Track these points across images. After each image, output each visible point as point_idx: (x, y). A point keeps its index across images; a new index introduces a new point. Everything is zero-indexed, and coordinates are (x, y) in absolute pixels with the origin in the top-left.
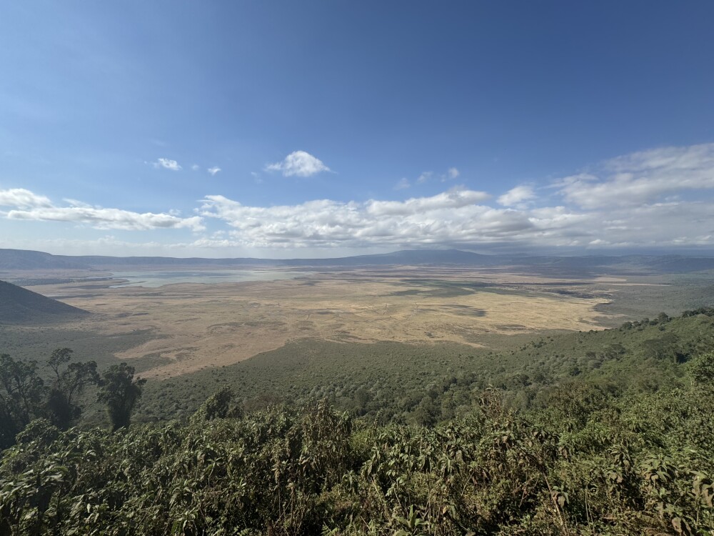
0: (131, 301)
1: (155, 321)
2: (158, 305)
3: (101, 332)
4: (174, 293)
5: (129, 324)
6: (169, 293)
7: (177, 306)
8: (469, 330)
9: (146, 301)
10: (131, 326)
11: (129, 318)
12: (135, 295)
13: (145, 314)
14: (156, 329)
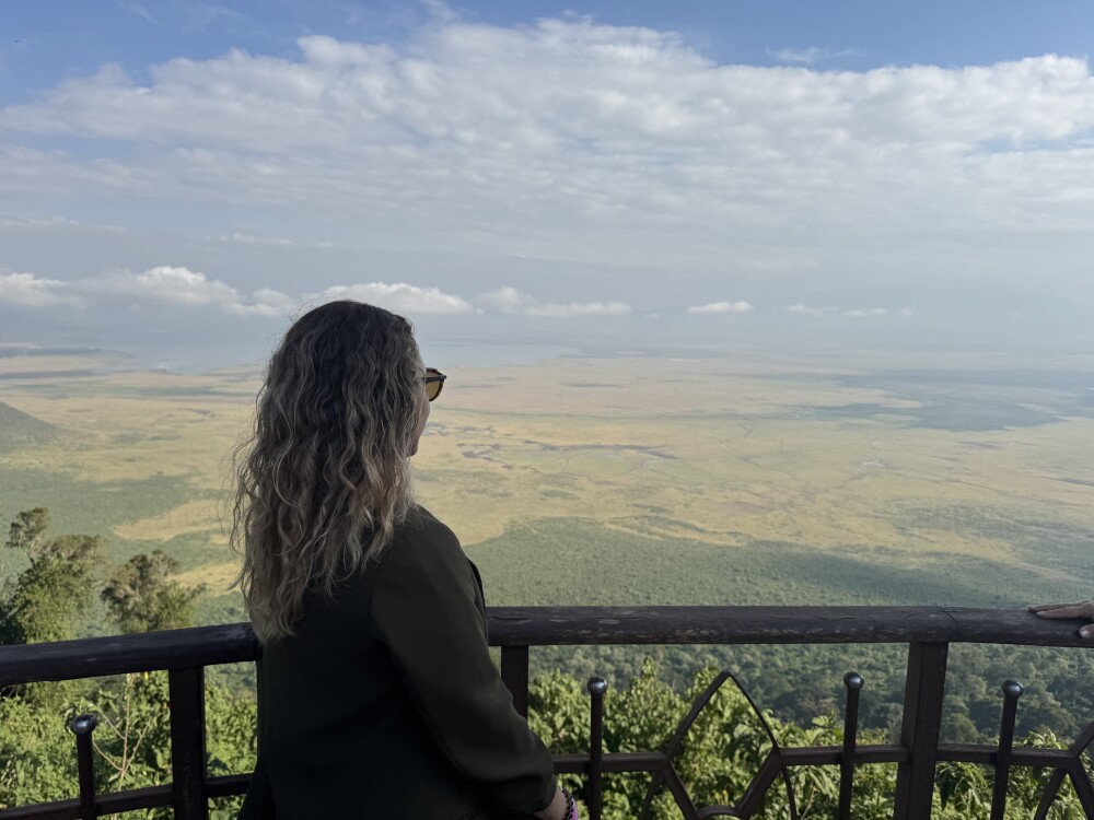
0: (143, 406)
1: (195, 457)
3: (83, 476)
5: (140, 459)
8: (1034, 528)
9: (175, 406)
10: (145, 464)
13: (175, 438)
14: (198, 474)
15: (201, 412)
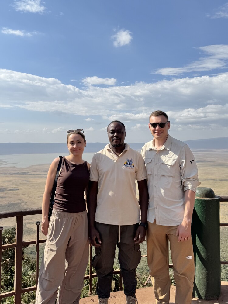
0: (7, 179)
1: (23, 196)
2: (25, 182)
4: (38, 173)
5: (5, 197)
6: (33, 173)
7: (39, 183)
9: (17, 179)
10: (7, 199)
11: (5, 192)
12: (10, 174)
13: (17, 190)
14: (24, 202)
15: (26, 181)
